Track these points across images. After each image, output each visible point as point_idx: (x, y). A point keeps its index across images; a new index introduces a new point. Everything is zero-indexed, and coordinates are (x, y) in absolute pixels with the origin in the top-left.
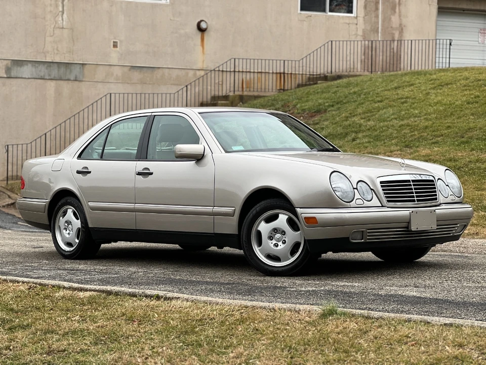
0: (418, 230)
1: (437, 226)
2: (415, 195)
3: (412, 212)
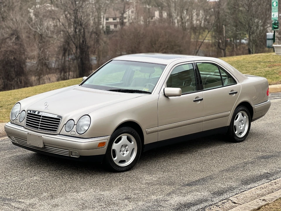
2: (40, 125)
3: (28, 134)
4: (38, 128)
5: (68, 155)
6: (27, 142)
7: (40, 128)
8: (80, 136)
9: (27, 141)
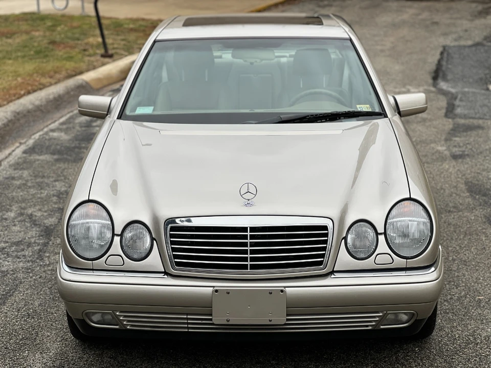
0: (230, 323)
1: (288, 315)
2: (249, 256)
3: (216, 291)
4: (245, 267)
5: (367, 326)
6: (211, 320)
7: (253, 267)
8: (412, 263)
9: (211, 315)
